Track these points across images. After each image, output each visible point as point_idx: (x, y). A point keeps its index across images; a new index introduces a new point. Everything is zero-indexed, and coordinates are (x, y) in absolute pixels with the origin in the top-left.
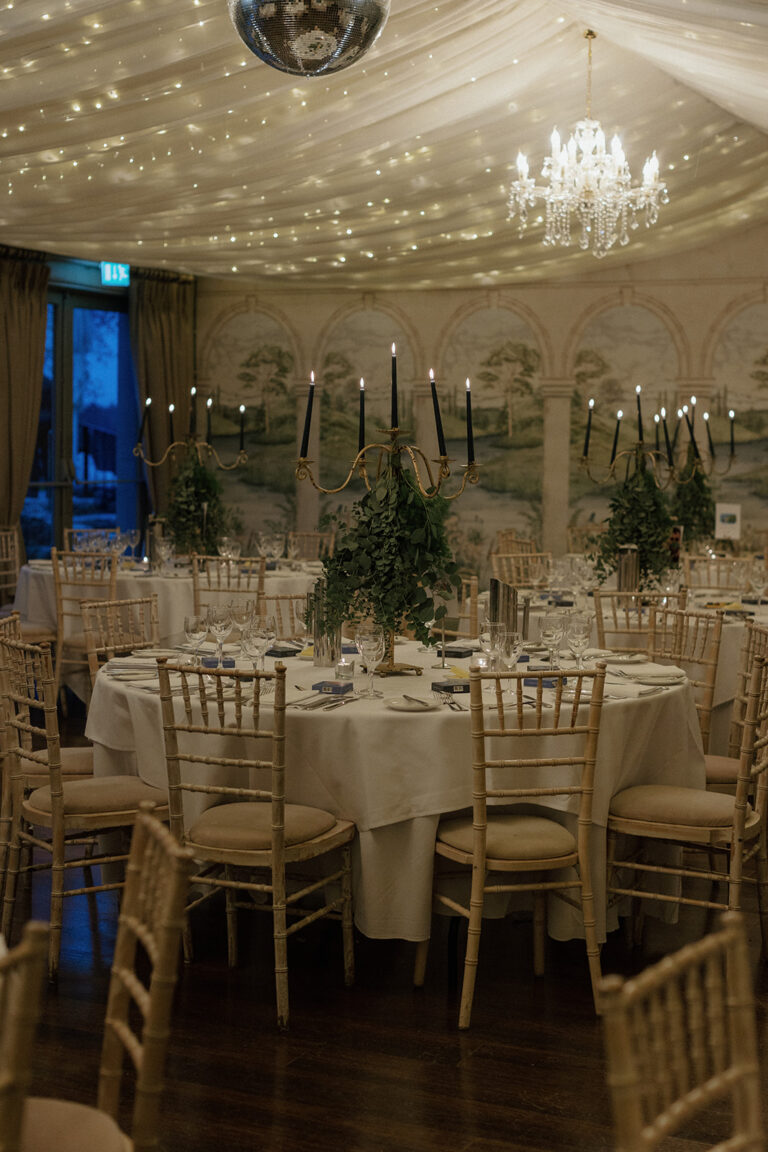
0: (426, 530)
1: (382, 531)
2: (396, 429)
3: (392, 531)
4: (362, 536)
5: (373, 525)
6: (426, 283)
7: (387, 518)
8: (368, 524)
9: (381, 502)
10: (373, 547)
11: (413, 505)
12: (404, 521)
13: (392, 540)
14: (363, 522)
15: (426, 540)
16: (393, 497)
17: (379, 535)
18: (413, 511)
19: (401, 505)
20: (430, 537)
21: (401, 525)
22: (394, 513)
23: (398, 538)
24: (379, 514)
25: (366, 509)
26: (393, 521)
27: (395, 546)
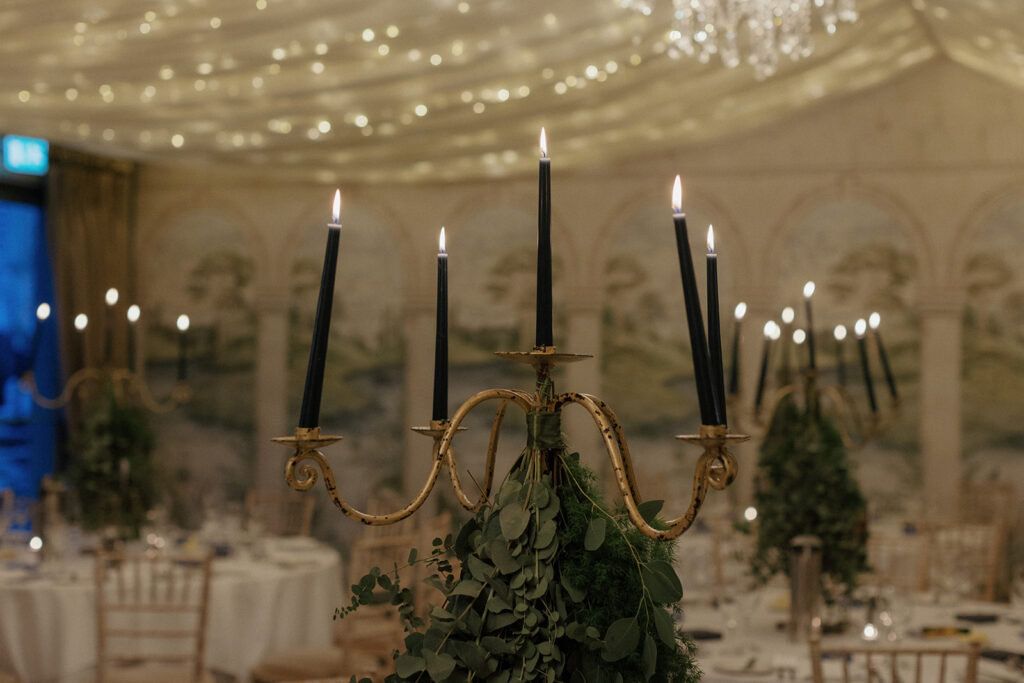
0: (641, 621)
1: (518, 625)
2: (550, 351)
3: (544, 623)
4: (460, 636)
5: (493, 604)
6: (423, 169)
7: (529, 586)
8: (479, 604)
9: (514, 545)
10: (494, 665)
11: (603, 554)
12: (577, 597)
13: (547, 648)
14: (464, 600)
15: (640, 648)
16: (548, 529)
17: (508, 632)
18: (602, 570)
19: (569, 552)
20: (649, 639)
21: (570, 607)
22: (550, 572)
23: (562, 644)
24: (509, 578)
25: (474, 563)
26: (549, 596)
27: (554, 664)
